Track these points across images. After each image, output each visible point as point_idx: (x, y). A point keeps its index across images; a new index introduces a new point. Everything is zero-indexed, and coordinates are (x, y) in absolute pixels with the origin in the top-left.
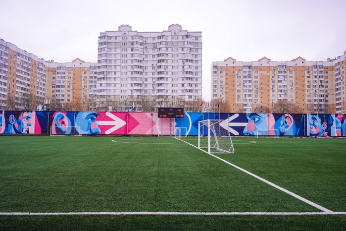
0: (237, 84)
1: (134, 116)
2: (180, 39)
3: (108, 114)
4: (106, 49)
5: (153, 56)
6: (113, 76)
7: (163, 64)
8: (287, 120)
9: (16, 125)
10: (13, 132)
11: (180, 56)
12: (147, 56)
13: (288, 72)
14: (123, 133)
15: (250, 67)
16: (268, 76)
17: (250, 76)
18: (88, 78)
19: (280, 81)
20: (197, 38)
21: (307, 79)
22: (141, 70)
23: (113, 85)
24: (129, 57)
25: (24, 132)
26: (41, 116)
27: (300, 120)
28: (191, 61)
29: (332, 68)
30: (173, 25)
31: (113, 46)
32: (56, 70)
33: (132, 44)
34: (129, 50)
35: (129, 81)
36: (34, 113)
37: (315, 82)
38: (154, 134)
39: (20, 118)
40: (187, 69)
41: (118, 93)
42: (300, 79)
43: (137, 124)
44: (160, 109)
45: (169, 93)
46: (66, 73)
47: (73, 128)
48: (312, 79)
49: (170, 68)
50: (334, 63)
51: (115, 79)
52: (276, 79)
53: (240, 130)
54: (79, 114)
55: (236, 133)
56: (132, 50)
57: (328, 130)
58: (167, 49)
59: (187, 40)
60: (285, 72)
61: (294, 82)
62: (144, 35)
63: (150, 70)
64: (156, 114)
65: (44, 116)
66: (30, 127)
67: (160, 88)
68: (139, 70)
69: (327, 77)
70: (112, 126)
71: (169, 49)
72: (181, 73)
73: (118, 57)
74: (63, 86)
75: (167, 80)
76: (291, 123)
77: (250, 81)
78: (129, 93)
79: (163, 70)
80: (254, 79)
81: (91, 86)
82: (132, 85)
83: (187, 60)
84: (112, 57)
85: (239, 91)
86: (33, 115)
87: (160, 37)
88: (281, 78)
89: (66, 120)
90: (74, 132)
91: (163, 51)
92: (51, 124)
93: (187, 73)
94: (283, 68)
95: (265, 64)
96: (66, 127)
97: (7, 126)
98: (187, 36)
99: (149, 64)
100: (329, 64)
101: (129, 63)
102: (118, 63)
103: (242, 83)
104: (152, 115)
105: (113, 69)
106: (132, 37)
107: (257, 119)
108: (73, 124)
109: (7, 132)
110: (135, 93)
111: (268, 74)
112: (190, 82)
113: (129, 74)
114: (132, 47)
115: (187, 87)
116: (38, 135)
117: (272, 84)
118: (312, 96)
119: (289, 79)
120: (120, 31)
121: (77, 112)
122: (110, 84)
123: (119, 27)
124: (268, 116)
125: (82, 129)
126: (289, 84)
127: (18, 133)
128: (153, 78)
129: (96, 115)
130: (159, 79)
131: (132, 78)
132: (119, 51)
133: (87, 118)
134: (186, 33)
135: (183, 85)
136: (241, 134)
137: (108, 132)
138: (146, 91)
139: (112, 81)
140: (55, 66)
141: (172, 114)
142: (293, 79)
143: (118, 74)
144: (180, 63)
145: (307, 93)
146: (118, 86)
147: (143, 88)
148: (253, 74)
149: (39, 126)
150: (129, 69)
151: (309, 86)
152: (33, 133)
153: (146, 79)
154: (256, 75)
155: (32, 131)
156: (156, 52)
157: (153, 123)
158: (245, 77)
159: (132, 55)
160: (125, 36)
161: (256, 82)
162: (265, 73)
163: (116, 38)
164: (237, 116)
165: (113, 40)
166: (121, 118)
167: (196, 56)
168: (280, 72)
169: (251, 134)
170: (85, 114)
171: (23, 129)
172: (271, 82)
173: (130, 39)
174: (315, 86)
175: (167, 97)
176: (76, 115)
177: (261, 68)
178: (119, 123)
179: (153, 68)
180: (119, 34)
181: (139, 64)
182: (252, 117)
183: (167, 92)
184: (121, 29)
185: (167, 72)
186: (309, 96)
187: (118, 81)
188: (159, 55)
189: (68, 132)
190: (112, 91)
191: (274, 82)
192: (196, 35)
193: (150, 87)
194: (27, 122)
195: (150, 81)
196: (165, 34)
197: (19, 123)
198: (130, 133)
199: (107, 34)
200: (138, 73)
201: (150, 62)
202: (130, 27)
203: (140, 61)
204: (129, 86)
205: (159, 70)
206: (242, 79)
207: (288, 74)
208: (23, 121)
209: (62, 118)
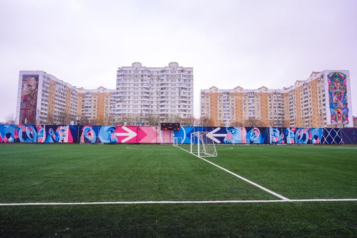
0: (219, 105)
1: (143, 129)
2: (177, 73)
3: (124, 128)
4: (122, 80)
5: (158, 85)
6: (127, 99)
7: (164, 91)
8: (255, 132)
9: (54, 136)
10: (52, 141)
11: (177, 85)
12: (153, 85)
13: (255, 97)
14: (135, 142)
15: (228, 93)
16: (241, 100)
17: (228, 100)
18: (109, 101)
19: (249, 104)
20: (189, 72)
21: (269, 102)
22: (149, 95)
23: (127, 106)
24: (140, 86)
25: (60, 141)
26: (74, 129)
27: (264, 131)
28: (186, 89)
29: (287, 95)
30: (172, 63)
31: (128, 77)
32: (85, 95)
33: (142, 76)
34: (140, 81)
35: (140, 103)
36: (68, 127)
37: (275, 104)
38: (158, 142)
39: (57, 131)
40: (182, 95)
41: (131, 112)
42: (264, 102)
43: (144, 135)
44: (162, 124)
45: (169, 112)
46: (93, 97)
47: (97, 138)
48: (273, 102)
49: (170, 94)
50: (288, 91)
51: (129, 101)
52: (246, 102)
53: (221, 139)
54: (102, 128)
55: (218, 142)
56: (142, 80)
57: (285, 139)
59: (182, 73)
60: (253, 97)
61: (260, 104)
62: (151, 70)
63: (155, 95)
64: (159, 128)
65: (75, 129)
66: (64, 137)
67: (162, 108)
68: (147, 95)
69: (283, 101)
70: (127, 137)
71: (170, 80)
72: (178, 97)
73: (132, 86)
74: (91, 107)
75: (168, 102)
76: (258, 134)
77: (228, 104)
78: (139, 112)
79: (165, 95)
80: (231, 102)
81: (111, 107)
82: (141, 107)
83: (182, 88)
84: (127, 86)
85: (220, 111)
86: (67, 129)
87: (162, 72)
88: (251, 102)
89: (92, 132)
90: (98, 141)
91: (165, 81)
92: (80, 136)
93: (182, 97)
94: (252, 94)
95: (239, 91)
96: (92, 138)
97: (47, 137)
98: (182, 71)
99: (155, 91)
100: (285, 92)
101: (140, 90)
102: (132, 90)
103: (222, 105)
104: (156, 128)
105: (128, 95)
106: (142, 71)
107: (233, 132)
108: (97, 135)
109: (47, 141)
110: (144, 112)
111: (241, 99)
112: (184, 104)
113: (140, 98)
114: (142, 78)
115: (182, 108)
116: (71, 143)
117: (244, 106)
118: (273, 114)
119: (256, 102)
120: (133, 67)
121: (101, 126)
122: (125, 106)
123: (133, 64)
124: (242, 129)
125: (104, 139)
126: (256, 106)
127: (56, 142)
128: (157, 101)
129: (115, 129)
130: (161, 102)
131: (142, 101)
132: (132, 81)
133: (108, 131)
134: (181, 69)
135: (179, 107)
136: (222, 142)
137: (123, 141)
138: (152, 111)
139: (127, 103)
140: (85, 92)
141: (171, 127)
142: (259, 102)
143: (132, 98)
144: (177, 90)
145: (269, 113)
146: (131, 107)
147: (150, 108)
148: (231, 98)
149: (71, 136)
150: (140, 94)
151: (271, 108)
152: (67, 142)
153: (152, 102)
154: (233, 99)
155: (66, 140)
156: (160, 82)
157: (157, 135)
158: (225, 100)
159: (142, 84)
160: (136, 70)
161: (233, 104)
162: (239, 98)
164: (219, 129)
165: (128, 73)
166: (133, 130)
167: (189, 85)
168: (250, 97)
169: (230, 142)
170: (106, 128)
171: (59, 139)
172: (243, 104)
173: (140, 73)
174: (275, 107)
175: (167, 115)
176: (100, 128)
177: (236, 94)
178: (132, 134)
179: (157, 94)
180: (132, 69)
181: (147, 91)
182: (230, 130)
183: (167, 111)
184: (134, 65)
185: (168, 97)
186: (271, 114)
187: (131, 103)
188: (162, 84)
189: (94, 141)
190: (127, 111)
191: (245, 104)
192: (188, 70)
193: (155, 108)
194: (62, 134)
195: (155, 103)
196: (166, 69)
197: (56, 135)
198: (140, 142)
199: (124, 69)
200: (146, 97)
201: (155, 89)
202: (141, 64)
203: (148, 89)
204: (139, 107)
205: (162, 95)
206: (222, 102)
207: (255, 98)
208: (59, 133)
209: (89, 131)
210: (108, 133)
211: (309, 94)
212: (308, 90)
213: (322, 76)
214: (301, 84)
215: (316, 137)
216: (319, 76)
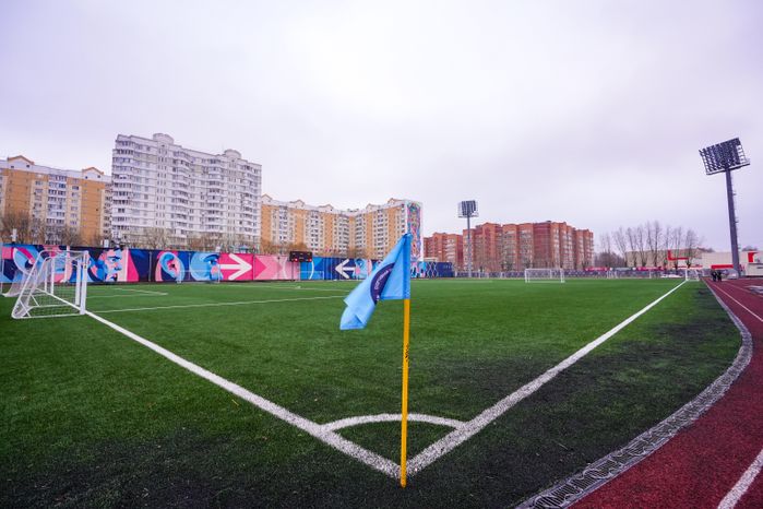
0: (273, 224)
1: (261, 259)
2: (239, 169)
3: (232, 256)
4: (132, 161)
5: (203, 182)
6: (142, 199)
7: (218, 194)
9: (95, 270)
10: (88, 279)
11: (239, 189)
12: (193, 181)
13: (319, 217)
15: (286, 208)
16: (303, 220)
17: (285, 218)
18: (45, 192)
19: (312, 226)
20: (256, 171)
21: (334, 226)
22: (186, 198)
23: (142, 213)
24: (170, 178)
25: (109, 279)
26: (139, 257)
28: (251, 196)
29: (353, 219)
30: (230, 151)
31: (143, 158)
33: (175, 161)
34: (170, 170)
35: (169, 209)
37: (340, 229)
38: (280, 279)
39: (101, 258)
40: (246, 204)
41: (150, 224)
42: (328, 226)
43: (263, 268)
44: (291, 252)
45: (224, 231)
47: (186, 273)
48: (338, 226)
49: (225, 201)
50: (356, 214)
51: (146, 205)
52: (309, 223)
53: (349, 273)
54: (195, 255)
55: (347, 276)
56: (174, 170)
58: (222, 177)
59: (247, 171)
60: (317, 217)
61: (324, 228)
62: (192, 154)
63: (197, 199)
65: (143, 256)
66: (118, 272)
67: (212, 223)
69: (348, 226)
70: (237, 270)
71: (226, 179)
72: (239, 208)
73: (152, 175)
75: (222, 214)
77: (286, 223)
78: (168, 226)
79: (217, 202)
80: (289, 221)
81: (50, 206)
82: (172, 216)
83: (247, 195)
84: (143, 174)
86: (125, 255)
87: (212, 161)
88: (314, 223)
89: (178, 262)
90: (188, 277)
91: (218, 179)
92: (154, 268)
93: (247, 209)
94: (315, 213)
95: (299, 206)
96: (178, 272)
98: (248, 168)
99: (197, 191)
100: (349, 214)
101: (169, 186)
102: (152, 183)
103: (277, 224)
104: (280, 259)
105: (143, 191)
106: (175, 153)
107: (361, 264)
108: (187, 268)
109: (74, 280)
111: (302, 217)
112: (249, 219)
113: (169, 201)
114: (174, 166)
115: (245, 225)
116: (133, 283)
117: (305, 228)
118: (338, 242)
119: (320, 224)
120: (155, 141)
121: (193, 253)
122: (137, 211)
123: (155, 135)
124: (368, 261)
126: (320, 230)
127: (98, 281)
128: (202, 210)
129: (218, 257)
130: (210, 212)
131: (173, 207)
132: (153, 167)
133: (206, 260)
134: (245, 163)
135: (241, 223)
138: (191, 225)
139: (142, 207)
142: (323, 225)
143: (151, 199)
144: (238, 196)
145: (334, 239)
146: (151, 215)
147: (187, 221)
148: (289, 215)
149: (134, 270)
150: (169, 194)
151: (336, 233)
152: (125, 280)
153: (192, 211)
154: (292, 217)
155: (123, 277)
156: (206, 178)
157: (279, 267)
158: (281, 218)
159: (174, 176)
160: (163, 149)
161: (291, 224)
162: (299, 216)
163: (148, 148)
164: (347, 261)
165: (144, 150)
166: (247, 261)
167: (255, 191)
168: (313, 217)
170: (203, 255)
171: (106, 275)
173: (171, 155)
174: (340, 233)
175: (221, 235)
176: (191, 257)
177: (296, 210)
178: (244, 267)
179: (202, 197)
180: (154, 144)
181: (183, 189)
182: (358, 262)
183: (221, 228)
184: (158, 138)
185: (222, 206)
186: (335, 242)
187: (151, 207)
188: (211, 183)
189: (180, 278)
190: (141, 221)
191: (307, 226)
192: (255, 167)
193: (196, 221)
194: (114, 265)
195: (197, 214)
196: (219, 158)
197: (100, 266)
198: (258, 278)
199: (133, 140)
200: (183, 201)
201: (197, 189)
202: (172, 139)
203: (185, 186)
204: (168, 217)
205: (213, 201)
206: (278, 219)
207: (319, 220)
208: (107, 263)
209: (172, 260)
210: (205, 264)
211: (384, 222)
212: (384, 218)
213: (403, 205)
214: (375, 209)
215: (422, 271)
216: (399, 204)
